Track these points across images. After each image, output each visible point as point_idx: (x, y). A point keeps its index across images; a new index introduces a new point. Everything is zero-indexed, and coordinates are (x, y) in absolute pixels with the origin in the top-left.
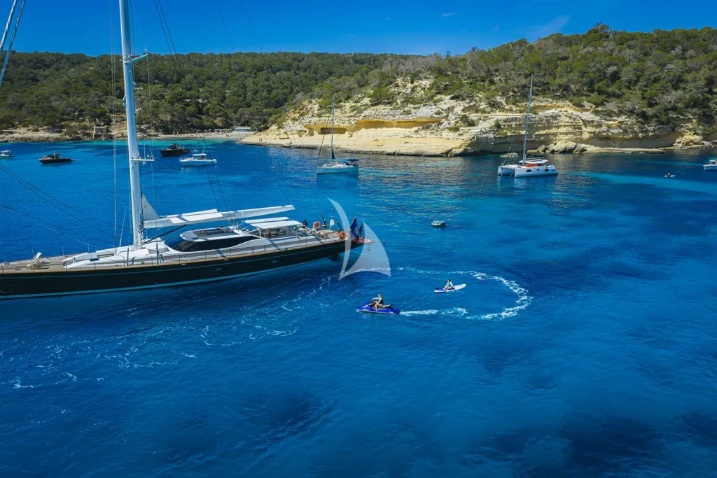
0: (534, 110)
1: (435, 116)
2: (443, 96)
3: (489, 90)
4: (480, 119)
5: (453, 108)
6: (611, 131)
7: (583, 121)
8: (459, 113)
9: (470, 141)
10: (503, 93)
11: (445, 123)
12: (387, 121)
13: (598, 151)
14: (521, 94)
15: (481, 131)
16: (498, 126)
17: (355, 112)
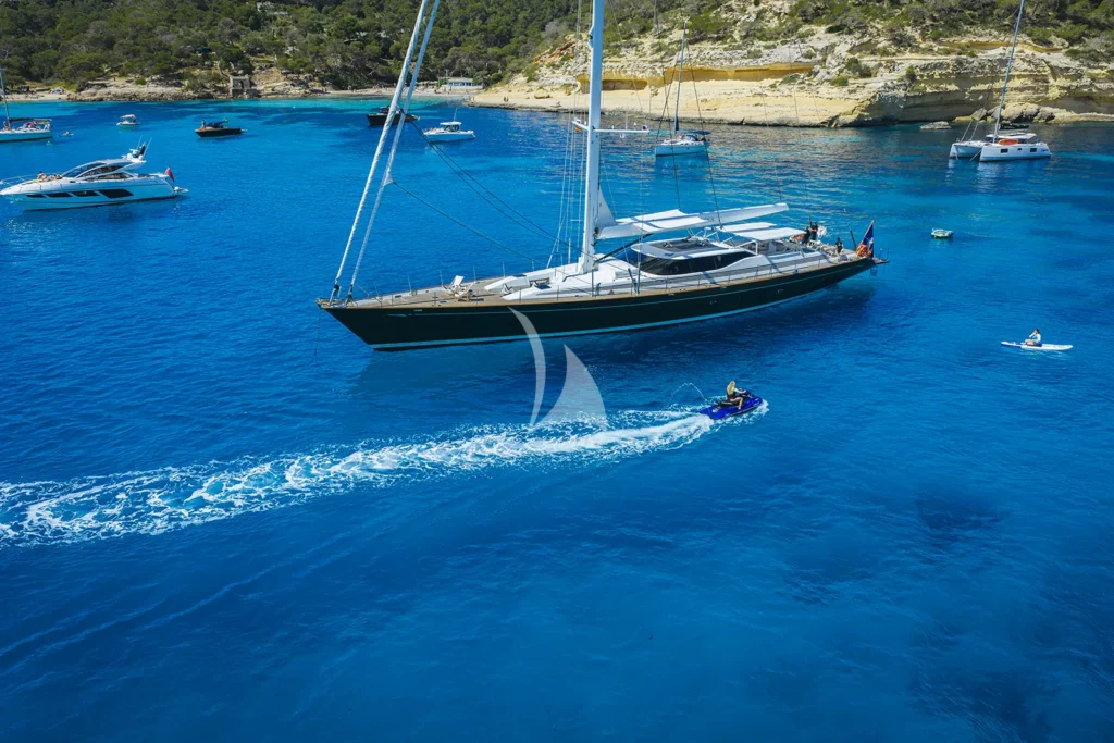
0: (970, 49)
1: (802, 59)
2: (813, 27)
3: (890, 16)
4: (881, 65)
5: (833, 46)
6: (1097, 85)
7: (1051, 68)
8: (844, 55)
9: (869, 103)
10: (915, 21)
11: (823, 72)
12: (719, 68)
13: (1074, 119)
14: (946, 22)
15: (886, 86)
16: (911, 76)
17: (663, 53)
